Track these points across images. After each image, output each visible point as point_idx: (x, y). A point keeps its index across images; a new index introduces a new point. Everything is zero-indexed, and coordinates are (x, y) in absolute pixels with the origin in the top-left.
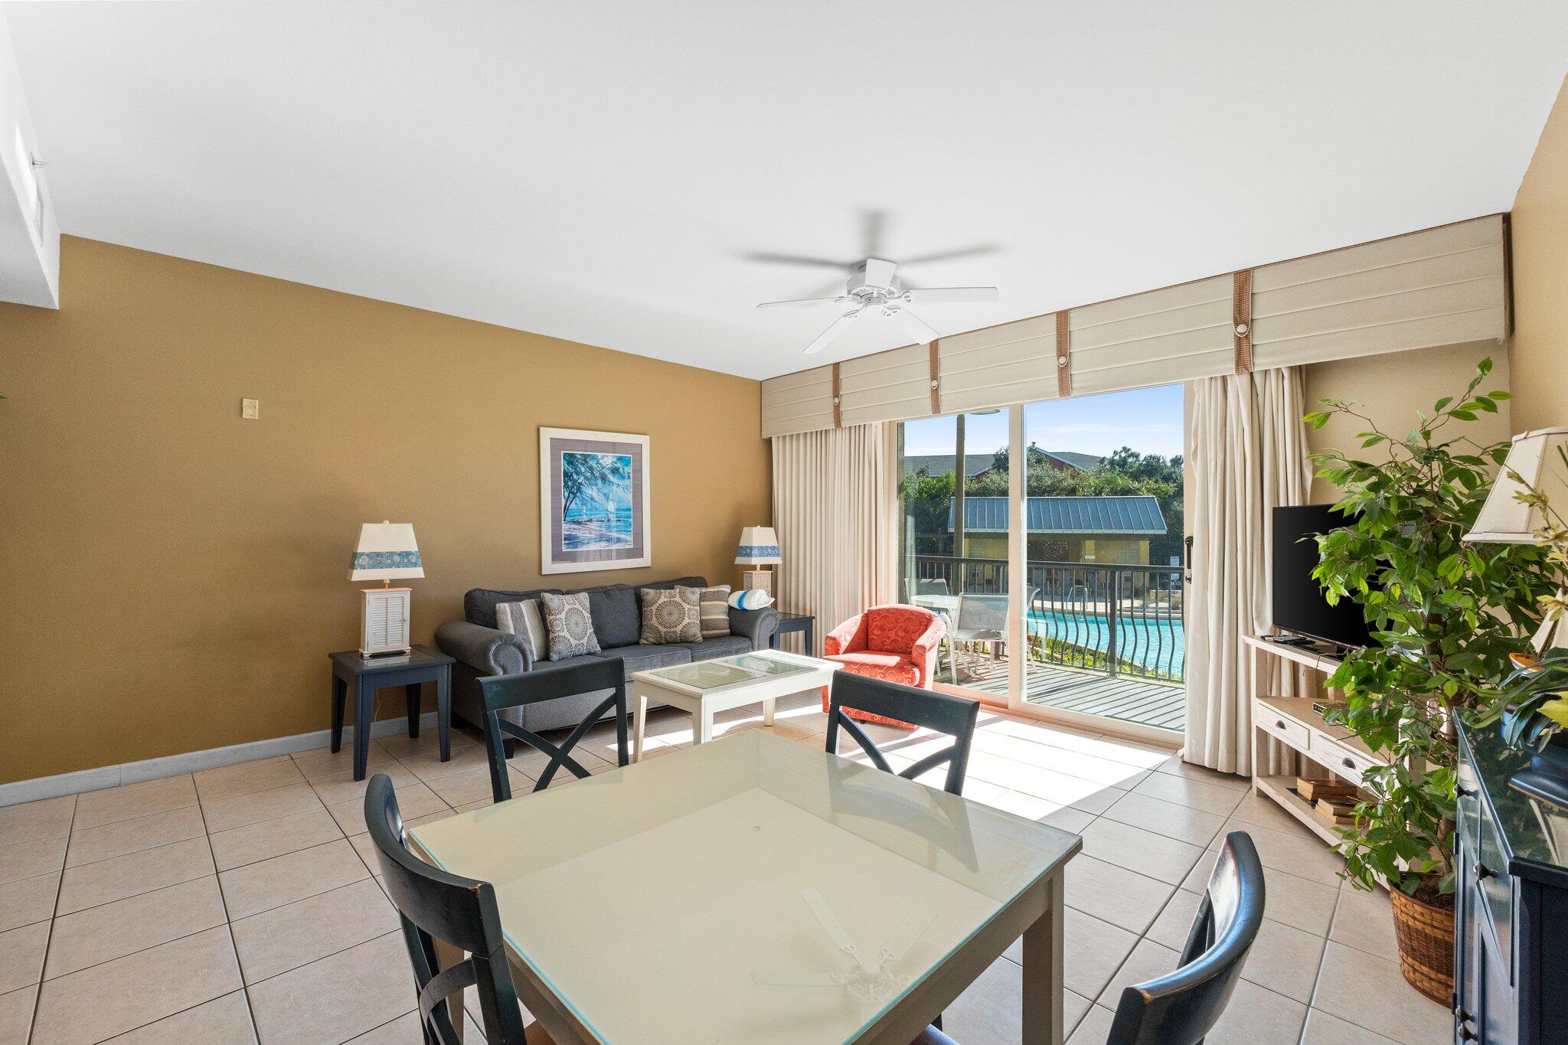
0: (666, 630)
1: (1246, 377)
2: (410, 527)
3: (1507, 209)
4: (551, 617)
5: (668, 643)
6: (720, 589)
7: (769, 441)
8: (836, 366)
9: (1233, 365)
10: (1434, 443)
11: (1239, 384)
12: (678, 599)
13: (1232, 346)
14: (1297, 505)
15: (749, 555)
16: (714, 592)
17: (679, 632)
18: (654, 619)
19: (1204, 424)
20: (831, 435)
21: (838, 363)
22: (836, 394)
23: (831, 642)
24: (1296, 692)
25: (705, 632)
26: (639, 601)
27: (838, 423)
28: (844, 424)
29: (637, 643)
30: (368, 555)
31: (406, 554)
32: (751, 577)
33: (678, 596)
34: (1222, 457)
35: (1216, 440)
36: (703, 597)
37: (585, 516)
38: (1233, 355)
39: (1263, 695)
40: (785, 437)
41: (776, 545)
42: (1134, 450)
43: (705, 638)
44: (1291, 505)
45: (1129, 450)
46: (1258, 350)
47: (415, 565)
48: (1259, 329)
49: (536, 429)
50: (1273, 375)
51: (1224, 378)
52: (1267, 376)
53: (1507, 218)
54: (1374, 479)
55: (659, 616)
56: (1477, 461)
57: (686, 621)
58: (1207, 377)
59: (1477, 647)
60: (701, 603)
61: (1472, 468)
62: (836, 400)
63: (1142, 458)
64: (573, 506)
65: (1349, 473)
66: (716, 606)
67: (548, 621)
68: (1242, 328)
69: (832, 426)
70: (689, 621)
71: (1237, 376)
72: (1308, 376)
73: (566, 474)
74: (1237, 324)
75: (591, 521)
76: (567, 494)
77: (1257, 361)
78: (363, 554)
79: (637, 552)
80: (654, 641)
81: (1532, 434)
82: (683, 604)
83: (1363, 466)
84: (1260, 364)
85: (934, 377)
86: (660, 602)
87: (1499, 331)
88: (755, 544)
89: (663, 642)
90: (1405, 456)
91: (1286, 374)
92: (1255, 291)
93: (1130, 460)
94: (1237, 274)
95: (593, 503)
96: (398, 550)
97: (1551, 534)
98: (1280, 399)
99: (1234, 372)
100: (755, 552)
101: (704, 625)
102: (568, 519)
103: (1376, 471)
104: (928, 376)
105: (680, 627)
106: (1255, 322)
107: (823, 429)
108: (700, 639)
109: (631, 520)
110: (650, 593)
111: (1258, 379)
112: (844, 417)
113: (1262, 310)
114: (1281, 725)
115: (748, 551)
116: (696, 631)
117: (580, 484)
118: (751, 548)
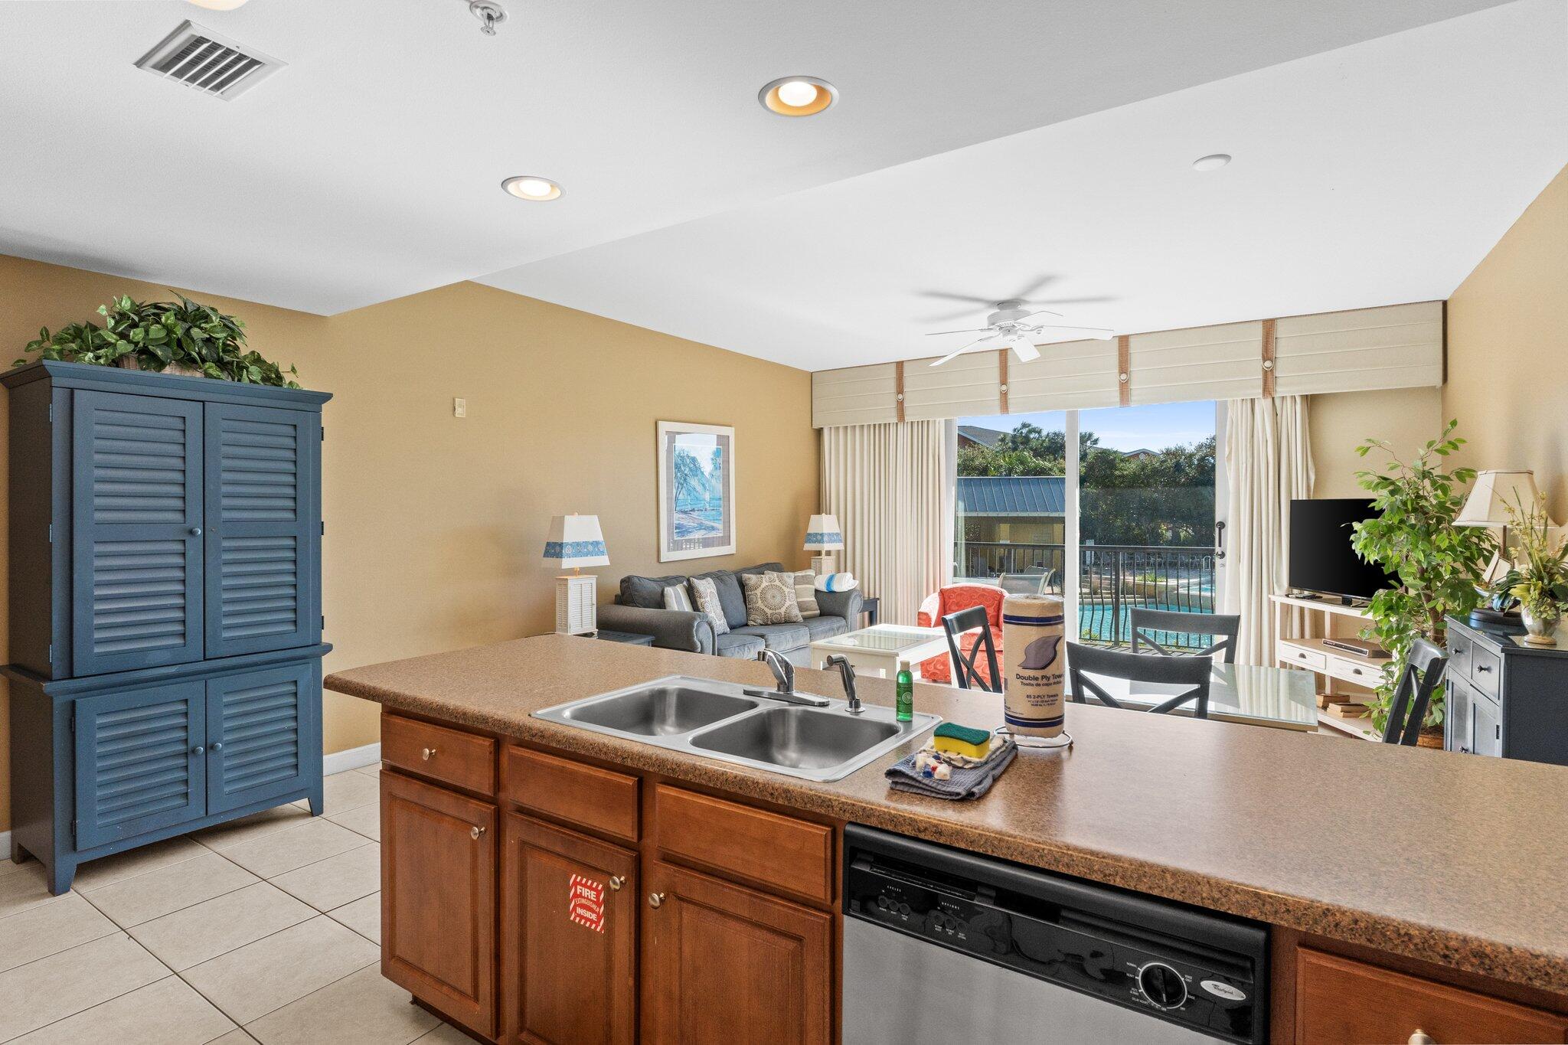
0: (771, 611)
1: (1270, 400)
2: (595, 518)
3: (1445, 298)
4: (702, 600)
5: (773, 624)
6: (807, 573)
7: (819, 432)
8: (900, 365)
9: (1261, 391)
10: (1426, 468)
11: (1263, 405)
12: (777, 583)
13: (1261, 376)
14: (1304, 499)
15: (821, 541)
16: (803, 576)
17: (783, 614)
18: (760, 602)
19: (1237, 434)
20: (893, 429)
21: (903, 362)
22: (900, 390)
23: (924, 617)
24: (1302, 636)
25: (805, 613)
26: (742, 586)
27: (901, 416)
28: (908, 419)
29: (747, 625)
30: (571, 545)
31: (596, 544)
32: (821, 562)
33: (777, 581)
34: (1251, 460)
35: (1246, 446)
36: (796, 581)
37: (689, 506)
38: (1261, 383)
39: (1284, 638)
40: (837, 428)
41: (839, 532)
42: (1034, 425)
43: (805, 618)
44: (1300, 499)
45: (1030, 425)
46: (1279, 381)
47: (602, 553)
48: (1280, 364)
49: (654, 421)
50: (1289, 400)
51: (1253, 401)
52: (1284, 402)
53: (1445, 303)
54: (1391, 488)
55: (763, 599)
56: (1448, 478)
57: (788, 603)
58: (1239, 399)
59: (1446, 584)
60: (796, 587)
61: (1445, 482)
62: (900, 396)
63: (1044, 433)
64: (681, 497)
65: (1378, 484)
66: (806, 589)
67: (699, 604)
68: (1268, 364)
69: (895, 420)
70: (791, 603)
71: (1263, 400)
72: (1312, 402)
73: (676, 465)
74: (1264, 360)
75: (693, 510)
76: (677, 485)
77: (1279, 389)
78: (567, 544)
79: (725, 540)
80: (761, 623)
81: (1489, 472)
82: (783, 587)
83: (1385, 479)
84: (1281, 391)
85: (1004, 381)
86: (763, 586)
87: (1438, 381)
88: (825, 531)
89: (769, 623)
90: (1410, 475)
91: (1298, 400)
92: (1278, 336)
93: (1032, 436)
94: (1265, 321)
95: (695, 493)
96: (591, 540)
97: (1515, 524)
98: (1294, 416)
99: (1261, 396)
100: (826, 538)
101: (802, 607)
102: (678, 509)
103: (1393, 483)
104: (998, 381)
105: (783, 610)
106: (1278, 360)
107: (882, 423)
108: (801, 619)
109: (721, 509)
110: (752, 579)
111: (1278, 402)
112: (907, 412)
113: (1282, 351)
114: (1303, 656)
115: (818, 538)
116: (796, 613)
117: (686, 475)
118: (822, 535)
